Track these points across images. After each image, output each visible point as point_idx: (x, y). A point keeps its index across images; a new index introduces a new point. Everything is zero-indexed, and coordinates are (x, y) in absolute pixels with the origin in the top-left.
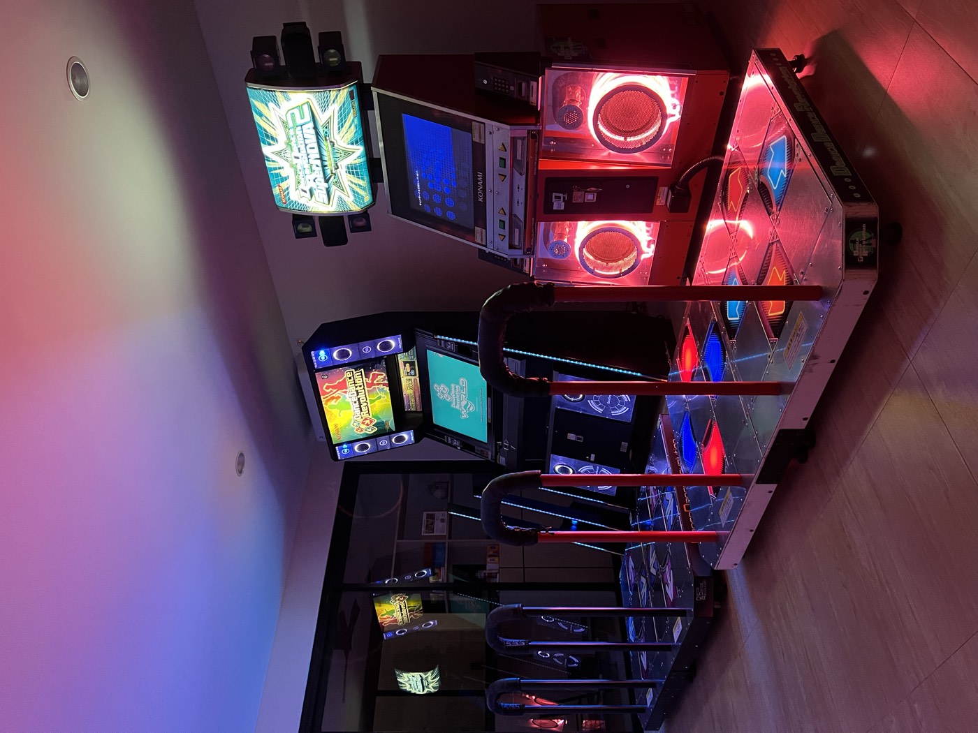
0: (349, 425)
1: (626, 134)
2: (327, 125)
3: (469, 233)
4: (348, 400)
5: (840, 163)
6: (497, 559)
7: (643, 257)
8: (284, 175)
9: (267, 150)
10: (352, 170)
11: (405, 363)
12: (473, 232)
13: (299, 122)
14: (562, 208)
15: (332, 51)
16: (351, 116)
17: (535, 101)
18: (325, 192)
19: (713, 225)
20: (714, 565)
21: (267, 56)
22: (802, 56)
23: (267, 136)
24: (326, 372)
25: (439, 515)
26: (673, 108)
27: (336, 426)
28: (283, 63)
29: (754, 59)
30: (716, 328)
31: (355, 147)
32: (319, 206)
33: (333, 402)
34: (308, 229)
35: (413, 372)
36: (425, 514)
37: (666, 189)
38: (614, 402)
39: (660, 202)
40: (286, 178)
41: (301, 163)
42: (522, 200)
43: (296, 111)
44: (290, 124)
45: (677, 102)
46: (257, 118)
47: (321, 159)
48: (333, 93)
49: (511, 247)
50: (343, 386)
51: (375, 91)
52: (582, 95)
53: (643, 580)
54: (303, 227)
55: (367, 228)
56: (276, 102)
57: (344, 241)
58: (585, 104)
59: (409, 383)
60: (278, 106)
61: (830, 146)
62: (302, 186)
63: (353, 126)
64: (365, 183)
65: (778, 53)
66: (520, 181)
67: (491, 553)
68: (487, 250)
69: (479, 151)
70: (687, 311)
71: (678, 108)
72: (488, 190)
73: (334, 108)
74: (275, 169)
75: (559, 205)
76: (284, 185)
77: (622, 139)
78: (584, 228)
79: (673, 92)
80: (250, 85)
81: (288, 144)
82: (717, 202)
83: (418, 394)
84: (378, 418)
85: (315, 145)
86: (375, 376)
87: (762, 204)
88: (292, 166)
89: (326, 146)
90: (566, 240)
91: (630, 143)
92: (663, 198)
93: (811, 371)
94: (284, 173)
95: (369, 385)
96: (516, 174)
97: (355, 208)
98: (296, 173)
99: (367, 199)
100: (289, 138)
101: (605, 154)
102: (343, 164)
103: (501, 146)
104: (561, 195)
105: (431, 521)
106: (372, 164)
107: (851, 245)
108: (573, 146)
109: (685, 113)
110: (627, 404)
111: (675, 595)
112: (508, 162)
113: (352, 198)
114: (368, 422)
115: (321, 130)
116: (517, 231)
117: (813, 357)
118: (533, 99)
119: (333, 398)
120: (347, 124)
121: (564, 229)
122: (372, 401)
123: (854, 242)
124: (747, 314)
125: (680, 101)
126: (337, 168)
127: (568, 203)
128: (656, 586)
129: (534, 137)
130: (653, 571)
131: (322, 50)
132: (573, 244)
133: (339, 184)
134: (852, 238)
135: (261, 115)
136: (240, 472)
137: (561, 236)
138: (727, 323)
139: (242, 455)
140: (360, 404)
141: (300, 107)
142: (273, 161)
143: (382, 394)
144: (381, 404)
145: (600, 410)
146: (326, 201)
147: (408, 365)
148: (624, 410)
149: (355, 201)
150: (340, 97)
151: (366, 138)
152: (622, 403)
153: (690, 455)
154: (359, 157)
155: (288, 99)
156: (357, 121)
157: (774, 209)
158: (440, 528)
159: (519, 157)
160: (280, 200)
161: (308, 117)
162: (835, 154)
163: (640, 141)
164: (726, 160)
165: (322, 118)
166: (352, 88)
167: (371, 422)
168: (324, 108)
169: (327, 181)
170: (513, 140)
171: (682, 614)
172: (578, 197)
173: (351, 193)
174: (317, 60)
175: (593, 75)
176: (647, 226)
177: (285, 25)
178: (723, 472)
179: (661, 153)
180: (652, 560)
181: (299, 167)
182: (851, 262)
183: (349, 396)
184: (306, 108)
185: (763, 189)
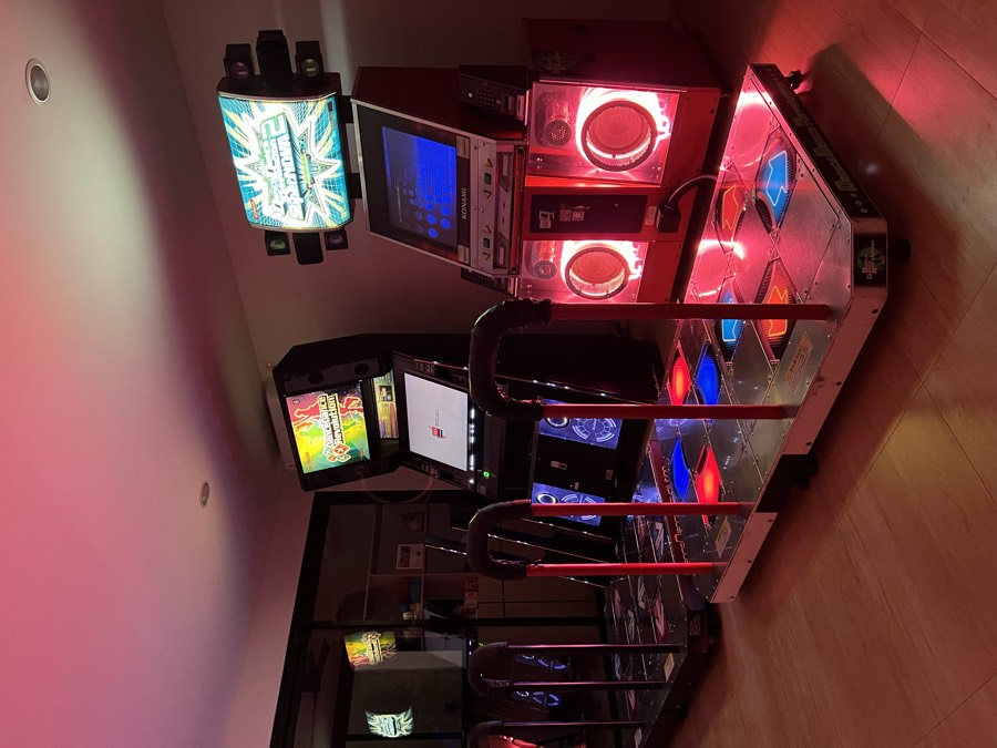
0: (321, 453)
1: (614, 152)
2: (303, 138)
3: (451, 251)
4: (321, 426)
5: (844, 178)
6: (475, 593)
7: (631, 278)
8: (256, 189)
9: (238, 162)
10: (329, 185)
11: (381, 387)
12: (456, 251)
13: (274, 133)
14: (549, 227)
15: (310, 61)
16: (329, 129)
17: (521, 116)
18: (300, 207)
19: (705, 245)
20: (710, 598)
21: (241, 64)
22: (798, 72)
23: (240, 148)
24: (298, 397)
25: (414, 547)
26: (664, 126)
27: (307, 454)
28: (257, 72)
29: (749, 74)
30: (711, 350)
31: (332, 160)
32: (294, 222)
33: (304, 429)
34: (281, 246)
35: (389, 397)
36: (400, 546)
37: (655, 208)
38: (599, 427)
39: (648, 222)
40: (259, 193)
41: (276, 176)
42: (508, 218)
43: (271, 123)
44: (265, 136)
45: (666, 119)
46: (229, 129)
47: (296, 172)
48: (310, 104)
49: (496, 266)
50: (315, 412)
51: (355, 103)
52: (569, 111)
53: (631, 614)
54: (277, 243)
55: (344, 245)
56: (249, 112)
57: (319, 259)
58: (573, 119)
59: (385, 408)
60: (252, 116)
61: (833, 161)
62: (276, 201)
63: (331, 139)
64: (342, 198)
65: (774, 68)
66: (506, 198)
67: (469, 588)
68: (470, 270)
69: (463, 166)
70: (678, 334)
71: (668, 126)
72: (472, 207)
73: (311, 120)
74: (248, 182)
75: (545, 223)
76: (256, 200)
77: (610, 156)
78: (570, 248)
79: (663, 110)
80: (222, 94)
81: (262, 156)
82: (710, 221)
83: (395, 419)
84: (352, 446)
85: (291, 158)
86: (349, 401)
87: (760, 221)
88: (265, 179)
89: (302, 159)
90: (551, 260)
91: (618, 161)
92: (652, 217)
93: (816, 394)
94: (256, 187)
95: (343, 411)
96: (502, 190)
97: (332, 224)
98: (269, 186)
99: (345, 215)
100: (262, 150)
101: (593, 171)
102: (321, 178)
103: (486, 162)
104: (548, 213)
105: (406, 554)
106: (351, 181)
107: (860, 262)
108: (559, 163)
109: (674, 131)
110: (613, 430)
111: (666, 630)
112: (494, 179)
113: (329, 214)
114: (341, 449)
115: (297, 143)
116: (502, 250)
117: (819, 379)
118: (520, 114)
119: (304, 425)
120: (325, 137)
121: (549, 249)
122: (346, 428)
123: (863, 259)
124: (745, 335)
125: (670, 119)
126: (313, 182)
127: (555, 221)
128: (645, 620)
129: (520, 152)
130: (642, 605)
131: (300, 59)
132: (559, 264)
133: (315, 200)
134: (861, 255)
135: (233, 126)
136: (204, 503)
137: (547, 255)
138: (723, 345)
139: (206, 484)
140: (333, 431)
141: (275, 119)
142: (246, 174)
143: (357, 420)
144: (354, 432)
145: (585, 437)
146: (301, 216)
147: (384, 389)
148: (609, 436)
149: (332, 218)
150: (318, 109)
151: (345, 152)
152: (607, 429)
153: (682, 482)
154: (337, 172)
155: (262, 110)
156: (335, 134)
157: (774, 227)
158: (416, 562)
159: (505, 174)
160: (253, 215)
161: (283, 129)
162: (839, 169)
163: (629, 159)
164: (719, 180)
165: (298, 131)
166: (330, 100)
167: (345, 450)
168: (301, 119)
169: (302, 196)
170: (500, 155)
171: (674, 650)
172: (565, 215)
173: (327, 209)
174: (294, 70)
175: (580, 90)
176: (635, 246)
177: (260, 33)
178: (720, 500)
179: (650, 171)
180: (640, 594)
181: (273, 181)
182: (859, 279)
183: (321, 423)
184: (281, 119)
185: (761, 207)
